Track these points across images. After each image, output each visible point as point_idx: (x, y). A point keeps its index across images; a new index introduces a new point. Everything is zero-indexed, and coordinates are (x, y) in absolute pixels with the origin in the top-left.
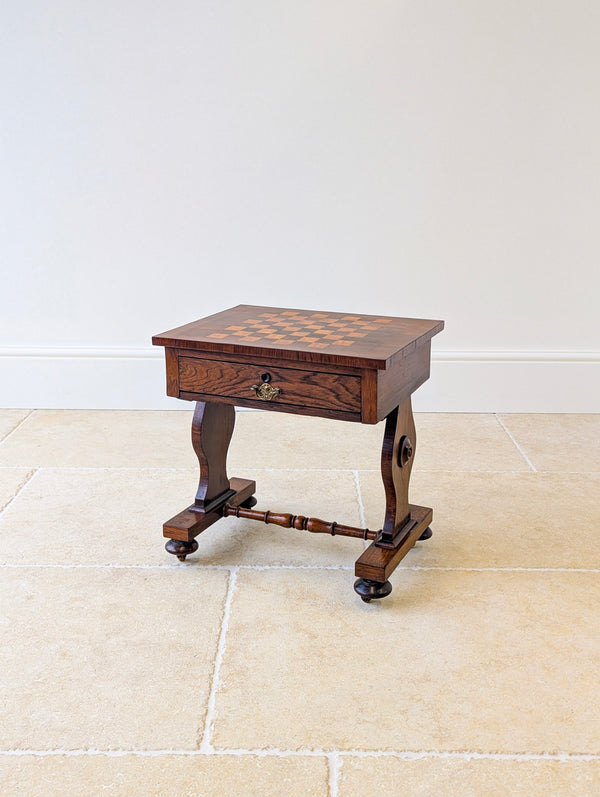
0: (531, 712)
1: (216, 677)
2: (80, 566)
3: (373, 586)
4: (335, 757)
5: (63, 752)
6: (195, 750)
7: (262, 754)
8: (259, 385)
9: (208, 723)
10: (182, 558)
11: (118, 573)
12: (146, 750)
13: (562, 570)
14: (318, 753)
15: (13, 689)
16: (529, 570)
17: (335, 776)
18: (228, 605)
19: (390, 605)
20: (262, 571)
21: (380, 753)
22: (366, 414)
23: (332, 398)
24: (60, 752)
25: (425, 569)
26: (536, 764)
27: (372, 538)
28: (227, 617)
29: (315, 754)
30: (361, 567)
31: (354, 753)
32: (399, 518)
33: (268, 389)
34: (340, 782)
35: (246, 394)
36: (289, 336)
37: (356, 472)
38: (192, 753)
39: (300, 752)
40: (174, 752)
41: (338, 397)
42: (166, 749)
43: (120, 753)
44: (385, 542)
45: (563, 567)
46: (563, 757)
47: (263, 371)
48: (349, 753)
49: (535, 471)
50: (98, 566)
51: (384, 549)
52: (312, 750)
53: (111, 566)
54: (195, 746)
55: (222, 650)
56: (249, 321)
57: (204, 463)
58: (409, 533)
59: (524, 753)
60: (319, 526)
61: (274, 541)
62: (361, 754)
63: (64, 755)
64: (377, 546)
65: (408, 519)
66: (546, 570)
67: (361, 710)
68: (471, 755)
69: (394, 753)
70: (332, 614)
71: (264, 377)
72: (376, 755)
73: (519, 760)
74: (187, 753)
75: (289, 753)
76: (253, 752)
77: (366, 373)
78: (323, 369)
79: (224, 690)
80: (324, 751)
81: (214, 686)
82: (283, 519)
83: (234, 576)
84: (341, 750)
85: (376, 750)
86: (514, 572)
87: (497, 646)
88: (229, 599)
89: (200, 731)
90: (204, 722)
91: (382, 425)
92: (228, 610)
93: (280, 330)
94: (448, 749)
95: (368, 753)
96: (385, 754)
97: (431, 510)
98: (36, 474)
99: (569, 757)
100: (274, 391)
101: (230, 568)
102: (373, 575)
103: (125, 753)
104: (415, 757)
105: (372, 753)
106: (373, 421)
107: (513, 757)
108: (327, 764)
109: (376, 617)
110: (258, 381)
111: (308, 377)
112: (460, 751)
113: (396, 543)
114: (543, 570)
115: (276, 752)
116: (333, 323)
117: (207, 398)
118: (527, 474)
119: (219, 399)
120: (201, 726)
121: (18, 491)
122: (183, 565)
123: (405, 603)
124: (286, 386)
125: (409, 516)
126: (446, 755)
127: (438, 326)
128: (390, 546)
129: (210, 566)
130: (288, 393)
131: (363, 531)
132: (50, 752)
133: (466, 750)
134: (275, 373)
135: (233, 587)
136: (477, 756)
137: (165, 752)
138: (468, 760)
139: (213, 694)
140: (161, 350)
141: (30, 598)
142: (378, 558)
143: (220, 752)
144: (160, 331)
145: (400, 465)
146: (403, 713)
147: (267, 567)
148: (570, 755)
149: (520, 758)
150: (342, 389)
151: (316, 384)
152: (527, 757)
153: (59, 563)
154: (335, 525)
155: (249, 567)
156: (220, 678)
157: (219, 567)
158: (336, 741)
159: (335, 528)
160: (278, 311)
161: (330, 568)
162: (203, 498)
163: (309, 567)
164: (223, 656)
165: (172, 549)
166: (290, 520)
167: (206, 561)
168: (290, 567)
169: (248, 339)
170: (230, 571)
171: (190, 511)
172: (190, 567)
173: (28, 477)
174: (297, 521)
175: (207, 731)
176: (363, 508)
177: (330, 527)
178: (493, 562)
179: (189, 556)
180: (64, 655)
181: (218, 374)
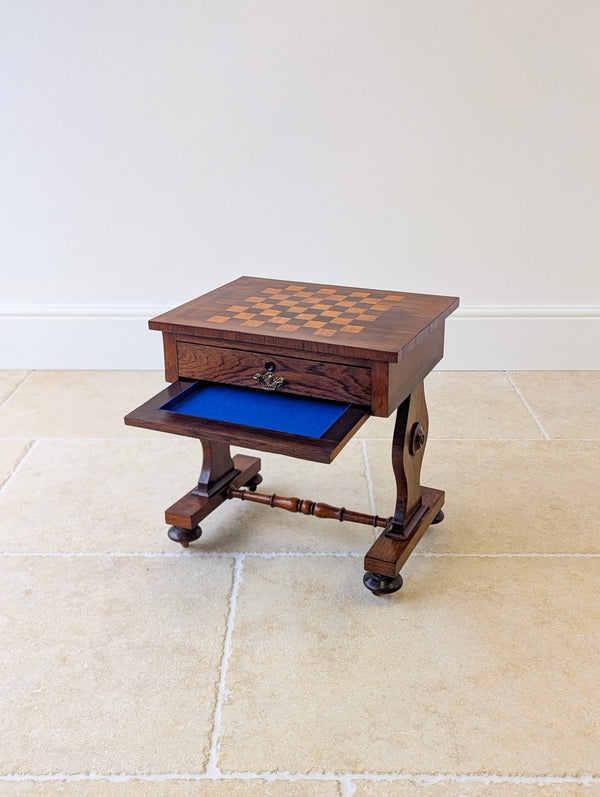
0: (551, 725)
1: (222, 685)
2: (80, 554)
3: (383, 579)
4: (347, 779)
5: (64, 777)
6: (201, 773)
7: (271, 778)
8: (262, 374)
9: (215, 740)
10: (186, 546)
11: (119, 563)
12: (150, 774)
14: (330, 776)
15: (11, 702)
16: (545, 555)
18: (233, 599)
19: (400, 599)
20: (268, 560)
21: (395, 777)
22: (376, 406)
23: (340, 390)
24: (61, 777)
25: (437, 555)
26: (558, 789)
27: (382, 526)
28: (233, 613)
29: (327, 777)
30: (370, 560)
31: (367, 776)
32: (411, 502)
35: (249, 383)
37: (364, 441)
38: (198, 777)
39: (311, 777)
40: (179, 777)
41: (346, 388)
42: (170, 773)
43: (123, 778)
44: (396, 533)
45: (580, 552)
46: (586, 780)
47: (266, 359)
48: (362, 776)
49: (549, 439)
50: (99, 554)
51: (395, 540)
52: (324, 773)
53: (112, 554)
54: (201, 768)
55: (228, 655)
56: (252, 299)
57: (207, 446)
58: (420, 521)
59: (545, 775)
60: (327, 511)
62: (375, 778)
63: (65, 780)
64: (387, 536)
65: (419, 503)
66: (563, 555)
67: (374, 725)
68: (490, 778)
69: (409, 776)
72: (390, 778)
73: (541, 784)
74: (193, 777)
75: (300, 776)
76: (262, 776)
77: (377, 365)
78: (330, 359)
79: (231, 702)
80: (336, 774)
81: (220, 696)
82: (289, 503)
83: (239, 565)
84: (353, 773)
85: (390, 773)
86: (529, 558)
88: (235, 592)
89: (206, 750)
90: (210, 739)
92: (233, 605)
93: (284, 311)
94: (466, 771)
95: (381, 777)
96: (400, 777)
97: (444, 492)
98: (35, 445)
99: (592, 780)
100: (279, 380)
101: (234, 555)
102: (384, 570)
103: (129, 777)
104: (429, 780)
105: (386, 777)
106: (384, 413)
107: (534, 780)
108: (339, 789)
109: (387, 614)
110: (261, 369)
111: (314, 367)
112: (479, 774)
113: (407, 534)
114: (559, 555)
115: (286, 775)
118: (539, 442)
120: (207, 744)
121: (16, 466)
122: (187, 553)
123: (416, 595)
124: (291, 376)
125: (420, 501)
126: (464, 778)
127: (454, 304)
128: (401, 537)
129: (214, 554)
130: (293, 382)
131: (372, 517)
132: (50, 777)
133: (484, 773)
134: (280, 362)
135: (239, 579)
136: (496, 779)
137: (169, 777)
138: (487, 783)
139: (219, 706)
141: (28, 593)
142: (389, 550)
143: (227, 776)
144: (158, 310)
145: (411, 453)
146: (417, 727)
147: (274, 554)
148: (594, 777)
149: (541, 781)
151: (322, 374)
152: (548, 780)
153: (59, 551)
154: (343, 511)
155: (255, 554)
156: (227, 687)
157: (225, 555)
158: (347, 763)
159: (344, 515)
160: (282, 285)
161: (338, 555)
162: (206, 482)
163: (317, 554)
164: (229, 660)
165: (174, 535)
166: (297, 505)
167: (209, 548)
168: (298, 554)
169: (250, 323)
170: (235, 560)
171: (191, 495)
172: (194, 554)
173: (26, 450)
174: (304, 506)
175: (213, 751)
176: (371, 484)
177: (338, 513)
178: (507, 546)
179: (190, 543)
180: (64, 660)
181: (219, 361)
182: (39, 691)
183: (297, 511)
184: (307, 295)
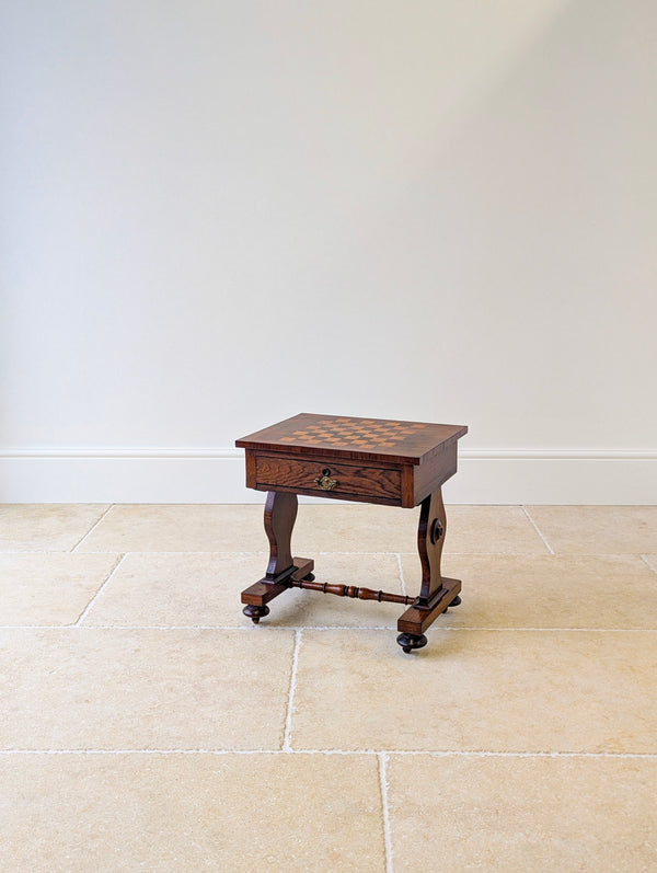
1: (290, 704)
3: (412, 639)
4: (384, 756)
5: (181, 751)
6: (278, 750)
7: (329, 753)
8: (321, 478)
9: (287, 734)
10: (256, 620)
11: (205, 632)
12: (242, 750)
14: (371, 752)
15: (137, 712)
17: (384, 766)
18: (296, 655)
19: (426, 655)
21: (417, 752)
22: (405, 500)
23: (378, 488)
24: (179, 751)
27: (411, 603)
28: (296, 663)
29: (368, 753)
30: (402, 624)
31: (398, 752)
32: (433, 588)
33: (328, 481)
34: (387, 770)
35: (310, 486)
36: (343, 439)
37: (398, 555)
38: (276, 752)
39: (357, 752)
40: (263, 752)
41: (383, 487)
42: (257, 750)
43: (223, 752)
44: (422, 605)
47: (324, 467)
48: (394, 752)
49: (553, 553)
51: (421, 610)
52: (366, 750)
54: (278, 748)
55: (294, 687)
56: (311, 427)
57: (273, 543)
58: (441, 599)
60: (368, 594)
61: (330, 608)
62: (403, 753)
64: (415, 608)
65: (441, 588)
67: (403, 725)
69: (428, 752)
70: (379, 662)
71: (324, 472)
72: (414, 753)
74: (273, 752)
75: (349, 752)
76: (322, 752)
77: (405, 469)
78: (371, 466)
79: (297, 713)
80: (375, 751)
81: (290, 710)
82: (338, 589)
83: (299, 635)
84: (388, 750)
85: (414, 751)
88: (297, 651)
89: (282, 738)
90: (284, 733)
91: (418, 510)
92: (296, 658)
93: (336, 435)
95: (408, 752)
96: (421, 753)
97: (460, 582)
98: (125, 558)
100: (333, 482)
101: (296, 628)
102: (412, 630)
104: (442, 754)
105: (411, 753)
106: (410, 505)
108: (377, 759)
109: (415, 665)
110: (319, 475)
111: (359, 471)
112: (477, 751)
113: (431, 605)
115: (340, 751)
116: (378, 428)
117: (278, 489)
118: (546, 556)
119: (288, 490)
120: (282, 735)
121: (112, 571)
122: (257, 626)
123: (438, 654)
124: (342, 479)
125: (441, 586)
127: (463, 430)
128: (426, 608)
129: (279, 627)
130: (343, 484)
131: (403, 597)
134: (334, 469)
135: (299, 642)
137: (256, 752)
139: (289, 714)
140: (242, 451)
141: (137, 651)
142: (416, 617)
143: (298, 752)
144: (241, 435)
145: (433, 542)
147: (326, 628)
150: (387, 481)
151: (365, 477)
153: (156, 625)
154: (381, 593)
155: (311, 628)
156: (294, 705)
157: (287, 628)
158: (384, 745)
159: (382, 596)
160: (334, 419)
161: (377, 628)
162: (272, 574)
163: (360, 628)
166: (344, 591)
167: (276, 624)
168: (345, 628)
169: (311, 441)
170: (295, 631)
171: (261, 582)
172: (263, 627)
174: (350, 590)
175: (286, 739)
177: (377, 595)
179: (261, 619)
180: (171, 689)
181: (288, 470)
183: (343, 595)
184: (353, 424)
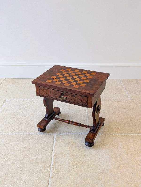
1: (51, 172)
8: (61, 96)
11: (26, 136)
13: (136, 134)
16: (128, 134)
18: (54, 147)
22: (89, 106)
25: (102, 134)
27: (90, 128)
28: (53, 151)
30: (87, 139)
32: (97, 122)
33: (63, 97)
35: (57, 98)
41: (81, 101)
47: (61, 93)
49: (130, 100)
50: (21, 134)
53: (25, 134)
55: (52, 163)
56: (58, 74)
57: (47, 108)
60: (76, 124)
64: (91, 132)
65: (99, 123)
66: (133, 134)
71: (62, 94)
77: (89, 96)
78: (77, 94)
79: (53, 177)
81: (50, 175)
82: (67, 121)
83: (55, 137)
86: (124, 135)
87: (120, 161)
92: (54, 149)
97: (104, 119)
98: (6, 101)
100: (65, 97)
102: (90, 141)
110: (60, 95)
111: (73, 95)
113: (96, 131)
114: (132, 134)
117: (47, 97)
118: (128, 101)
119: (50, 98)
124: (67, 97)
125: (99, 121)
127: (108, 76)
128: (94, 132)
129: (49, 134)
131: (87, 126)
134: (65, 93)
135: (55, 141)
141: (4, 145)
145: (97, 113)
147: (63, 134)
150: (83, 99)
151: (75, 97)
155: (59, 134)
157: (52, 134)
159: (80, 125)
161: (79, 134)
162: (47, 116)
163: (74, 134)
164: (52, 165)
165: (39, 130)
166: (69, 122)
167: (48, 132)
168: (69, 134)
169: (57, 83)
170: (54, 135)
172: (44, 134)
173: (4, 103)
174: (71, 122)
176: (87, 113)
177: (79, 124)
178: (119, 132)
180: (13, 165)
181: (50, 92)
182: (7, 174)
